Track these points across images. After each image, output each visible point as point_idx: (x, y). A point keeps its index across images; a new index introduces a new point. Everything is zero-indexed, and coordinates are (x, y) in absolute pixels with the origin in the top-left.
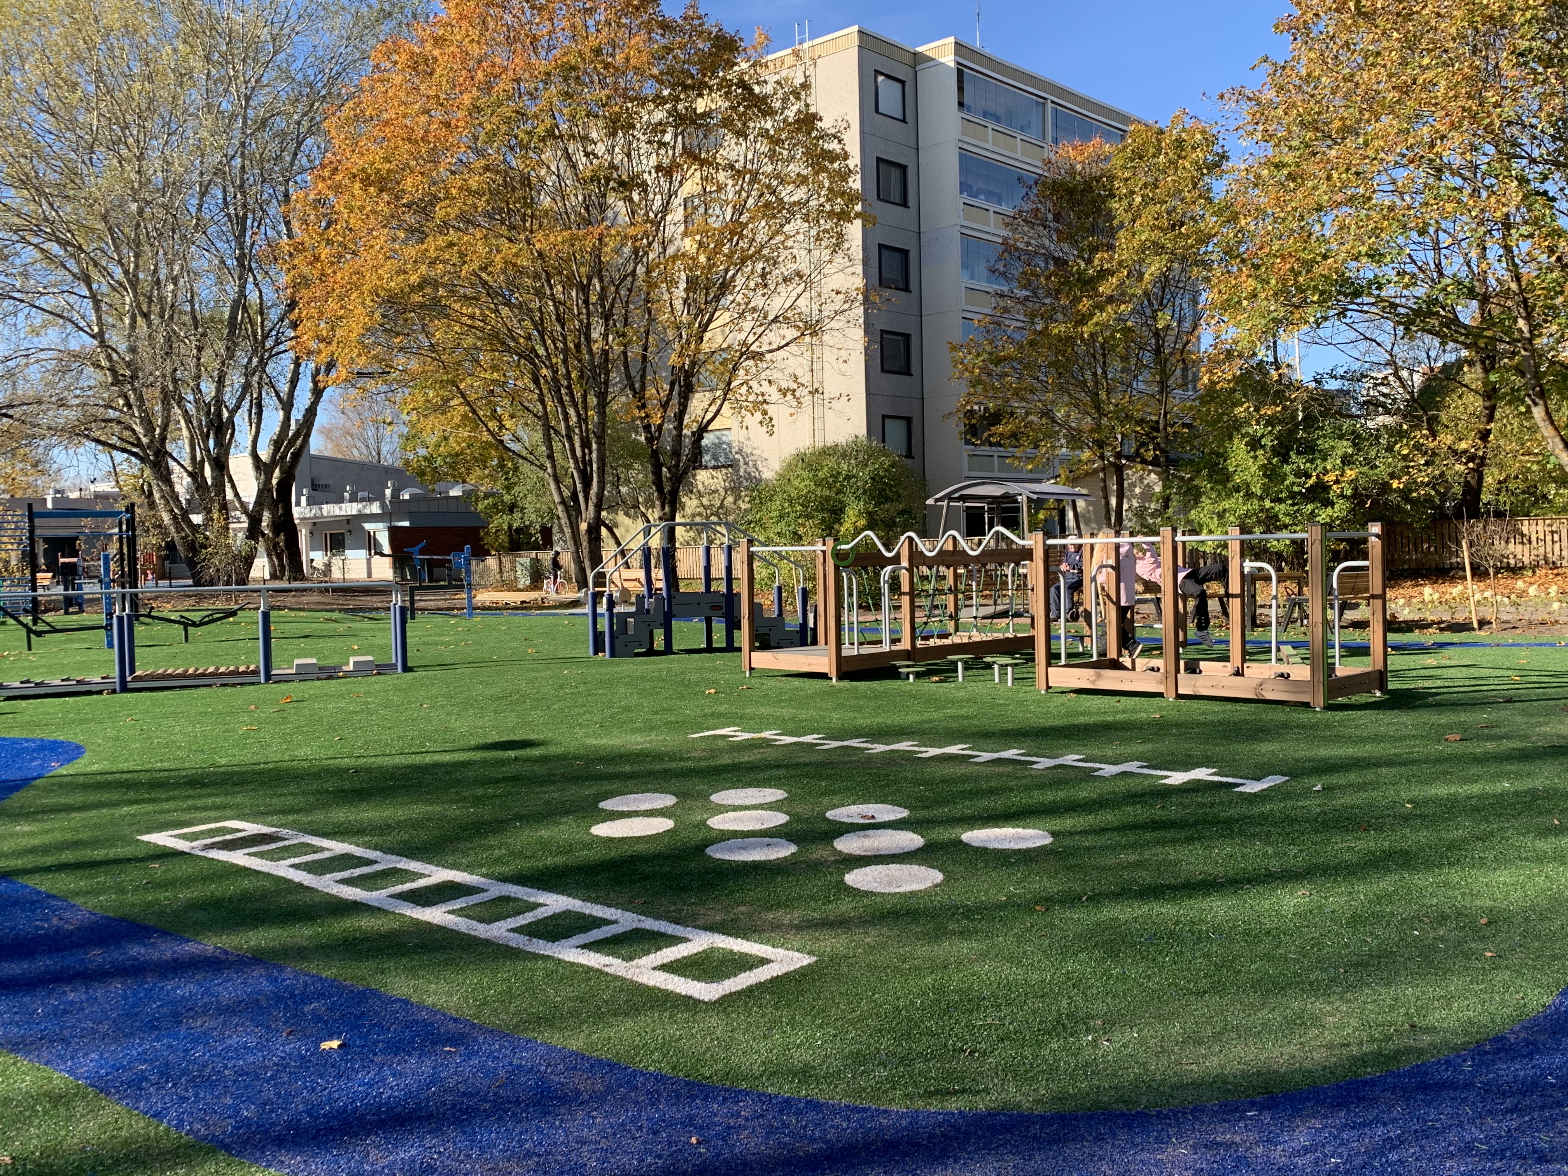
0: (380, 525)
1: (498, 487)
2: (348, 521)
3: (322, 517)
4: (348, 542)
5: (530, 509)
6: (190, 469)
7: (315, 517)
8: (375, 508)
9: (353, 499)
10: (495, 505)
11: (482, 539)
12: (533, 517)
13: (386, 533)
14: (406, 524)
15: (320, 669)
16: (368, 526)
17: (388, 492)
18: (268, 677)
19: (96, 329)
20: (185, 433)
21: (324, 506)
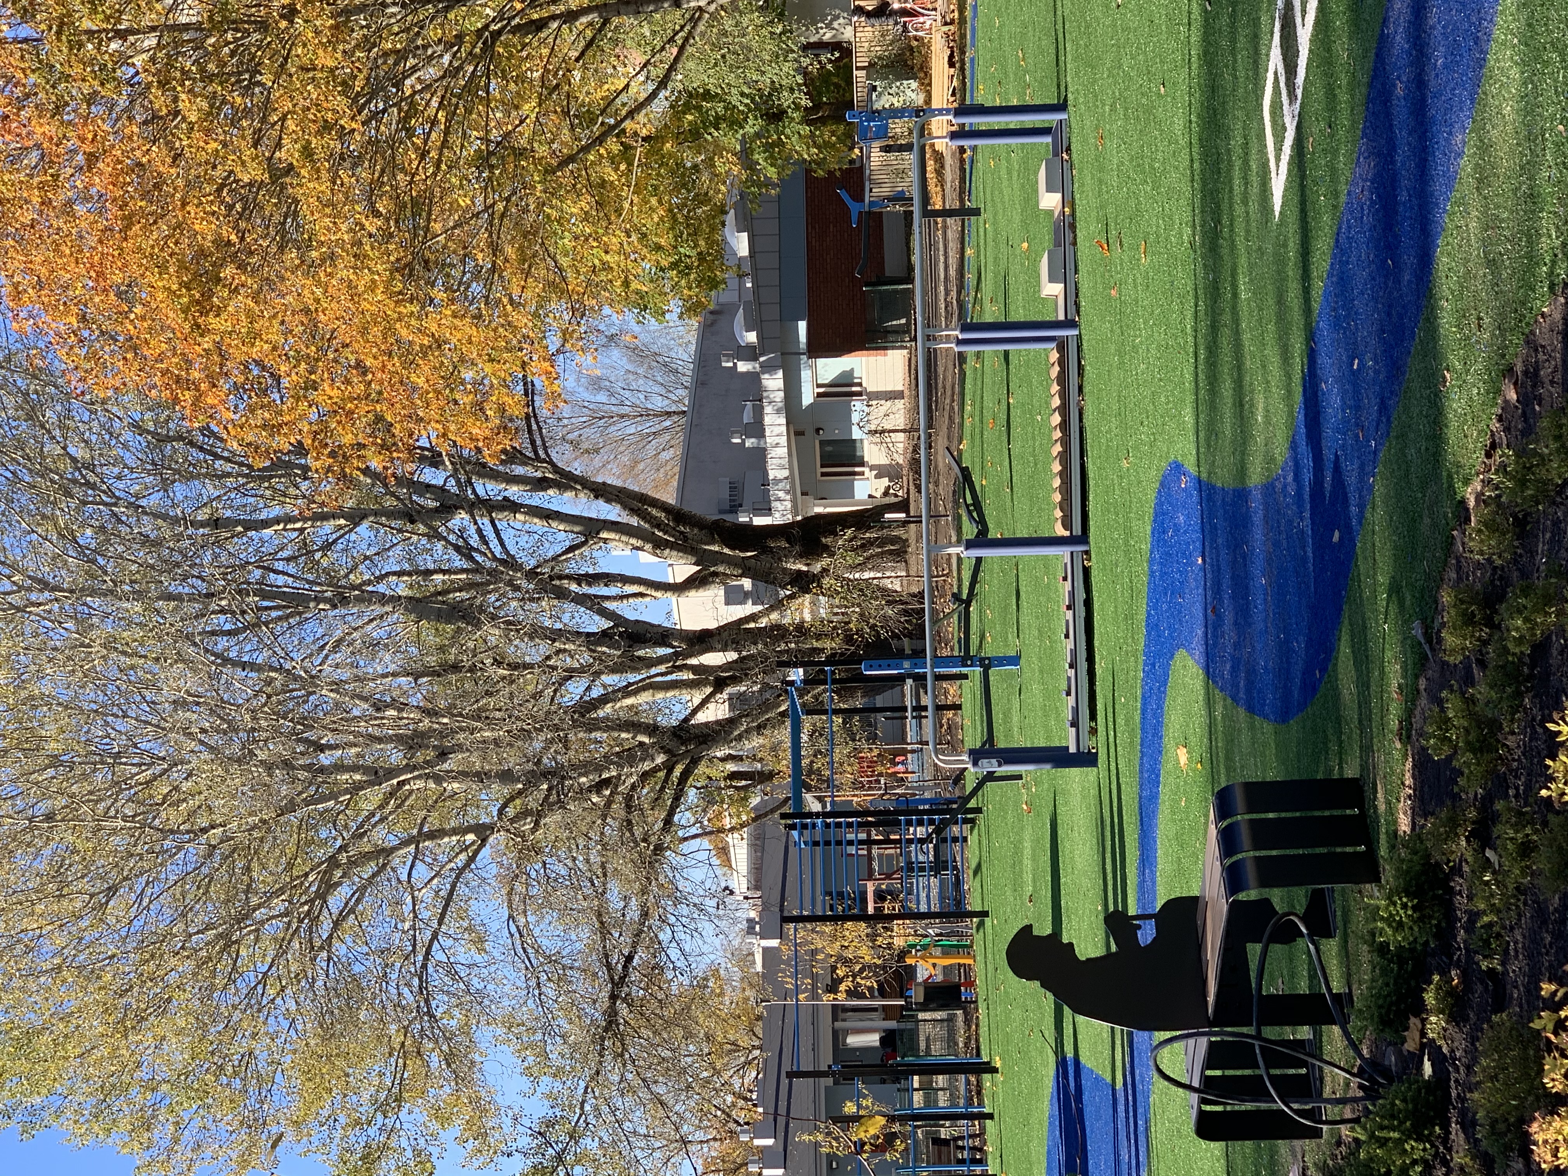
0: (806, 375)
1: (732, 141)
2: (799, 433)
3: (790, 478)
4: (837, 434)
5: (771, 74)
6: (709, 690)
7: (791, 491)
8: (774, 383)
9: (757, 429)
10: (768, 147)
11: (831, 173)
12: (788, 67)
13: (821, 362)
14: (802, 326)
15: (1057, 244)
16: (808, 398)
17: (743, 367)
18: (1070, 323)
19: (470, 837)
20: (644, 698)
21: (772, 475)
